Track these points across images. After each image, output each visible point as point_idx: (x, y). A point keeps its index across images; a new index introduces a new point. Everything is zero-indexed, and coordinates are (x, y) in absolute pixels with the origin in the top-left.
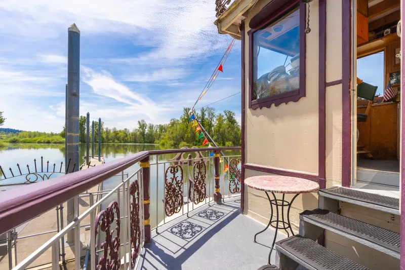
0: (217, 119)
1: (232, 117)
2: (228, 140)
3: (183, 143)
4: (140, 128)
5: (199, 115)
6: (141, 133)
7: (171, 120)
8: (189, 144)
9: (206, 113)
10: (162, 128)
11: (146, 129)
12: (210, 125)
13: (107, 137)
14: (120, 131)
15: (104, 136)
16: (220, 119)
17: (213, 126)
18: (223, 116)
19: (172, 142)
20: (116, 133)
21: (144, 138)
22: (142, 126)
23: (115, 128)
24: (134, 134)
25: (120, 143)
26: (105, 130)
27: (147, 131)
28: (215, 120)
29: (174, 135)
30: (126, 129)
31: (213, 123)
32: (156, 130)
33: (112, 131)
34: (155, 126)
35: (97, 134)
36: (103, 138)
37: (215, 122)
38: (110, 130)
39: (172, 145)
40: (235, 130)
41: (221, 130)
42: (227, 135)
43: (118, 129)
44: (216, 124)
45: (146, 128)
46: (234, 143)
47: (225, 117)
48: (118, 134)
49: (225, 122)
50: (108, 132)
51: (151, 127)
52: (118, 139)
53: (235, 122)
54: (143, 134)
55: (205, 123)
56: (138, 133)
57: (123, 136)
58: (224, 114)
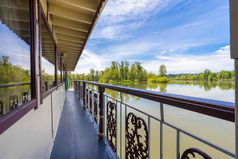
1: (139, 65)
3: (111, 81)
4: (91, 73)
5: (120, 65)
6: (92, 75)
7: (106, 68)
8: (114, 81)
9: (124, 64)
10: (103, 72)
11: (95, 73)
12: (127, 70)
14: (81, 75)
15: (72, 77)
19: (106, 80)
21: (93, 79)
22: (92, 71)
23: (78, 73)
24: (88, 76)
26: (72, 74)
27: (95, 74)
29: (107, 76)
30: (83, 74)
32: (100, 74)
33: (76, 75)
34: (99, 71)
36: (71, 79)
37: (130, 68)
41: (132, 73)
44: (130, 70)
45: (94, 73)
46: (140, 80)
47: (136, 66)
48: (79, 76)
49: (136, 68)
50: (74, 75)
51: (97, 72)
52: (79, 79)
53: (141, 68)
55: (124, 69)
56: (90, 75)
57: (82, 78)
58: (135, 64)
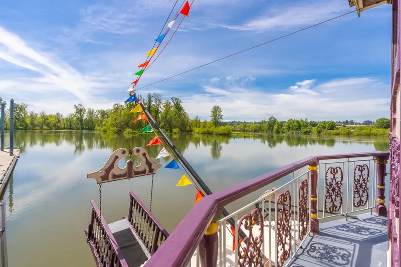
0: (164, 106)
1: (179, 104)
2: (175, 127)
3: (128, 130)
4: (77, 113)
5: (145, 100)
6: (78, 118)
7: (114, 105)
8: (134, 131)
9: (153, 99)
10: (104, 114)
11: (85, 115)
12: (157, 112)
13: (32, 123)
14: (51, 116)
15: (28, 121)
16: (167, 105)
17: (160, 112)
18: (170, 103)
19: (115, 129)
20: (45, 118)
21: (82, 124)
22: (80, 111)
23: (43, 113)
24: (69, 120)
25: (51, 129)
26: (29, 114)
27: (85, 116)
28: (162, 107)
29: (118, 121)
30: (58, 114)
31: (160, 109)
32: (97, 116)
33: (39, 116)
34: (95, 111)
35: (16, 119)
36: (27, 125)
37: (162, 109)
38: (36, 115)
39: (115, 132)
40: (182, 117)
41: (168, 116)
42: (174, 122)
43: (47, 114)
44: (162, 111)
45: (84, 113)
46: (181, 130)
47: (172, 104)
48: (47, 119)
49: (172, 109)
50: (33, 117)
51: (91, 112)
52: (48, 125)
53: (182, 109)
54: (81, 120)
55: (152, 109)
56: (75, 118)
57: (54, 122)
58: (171, 101)
